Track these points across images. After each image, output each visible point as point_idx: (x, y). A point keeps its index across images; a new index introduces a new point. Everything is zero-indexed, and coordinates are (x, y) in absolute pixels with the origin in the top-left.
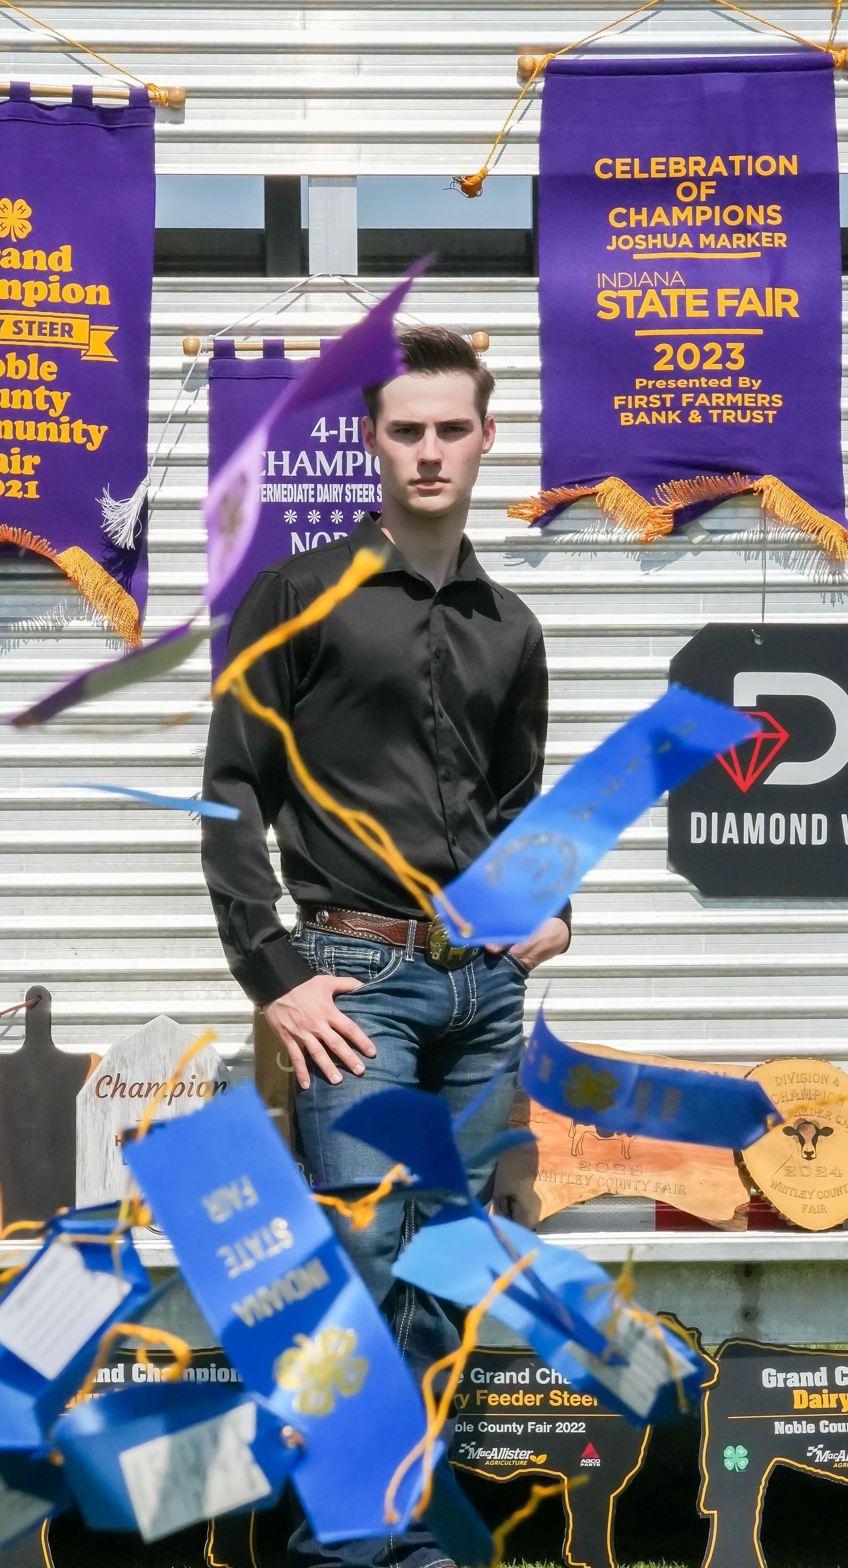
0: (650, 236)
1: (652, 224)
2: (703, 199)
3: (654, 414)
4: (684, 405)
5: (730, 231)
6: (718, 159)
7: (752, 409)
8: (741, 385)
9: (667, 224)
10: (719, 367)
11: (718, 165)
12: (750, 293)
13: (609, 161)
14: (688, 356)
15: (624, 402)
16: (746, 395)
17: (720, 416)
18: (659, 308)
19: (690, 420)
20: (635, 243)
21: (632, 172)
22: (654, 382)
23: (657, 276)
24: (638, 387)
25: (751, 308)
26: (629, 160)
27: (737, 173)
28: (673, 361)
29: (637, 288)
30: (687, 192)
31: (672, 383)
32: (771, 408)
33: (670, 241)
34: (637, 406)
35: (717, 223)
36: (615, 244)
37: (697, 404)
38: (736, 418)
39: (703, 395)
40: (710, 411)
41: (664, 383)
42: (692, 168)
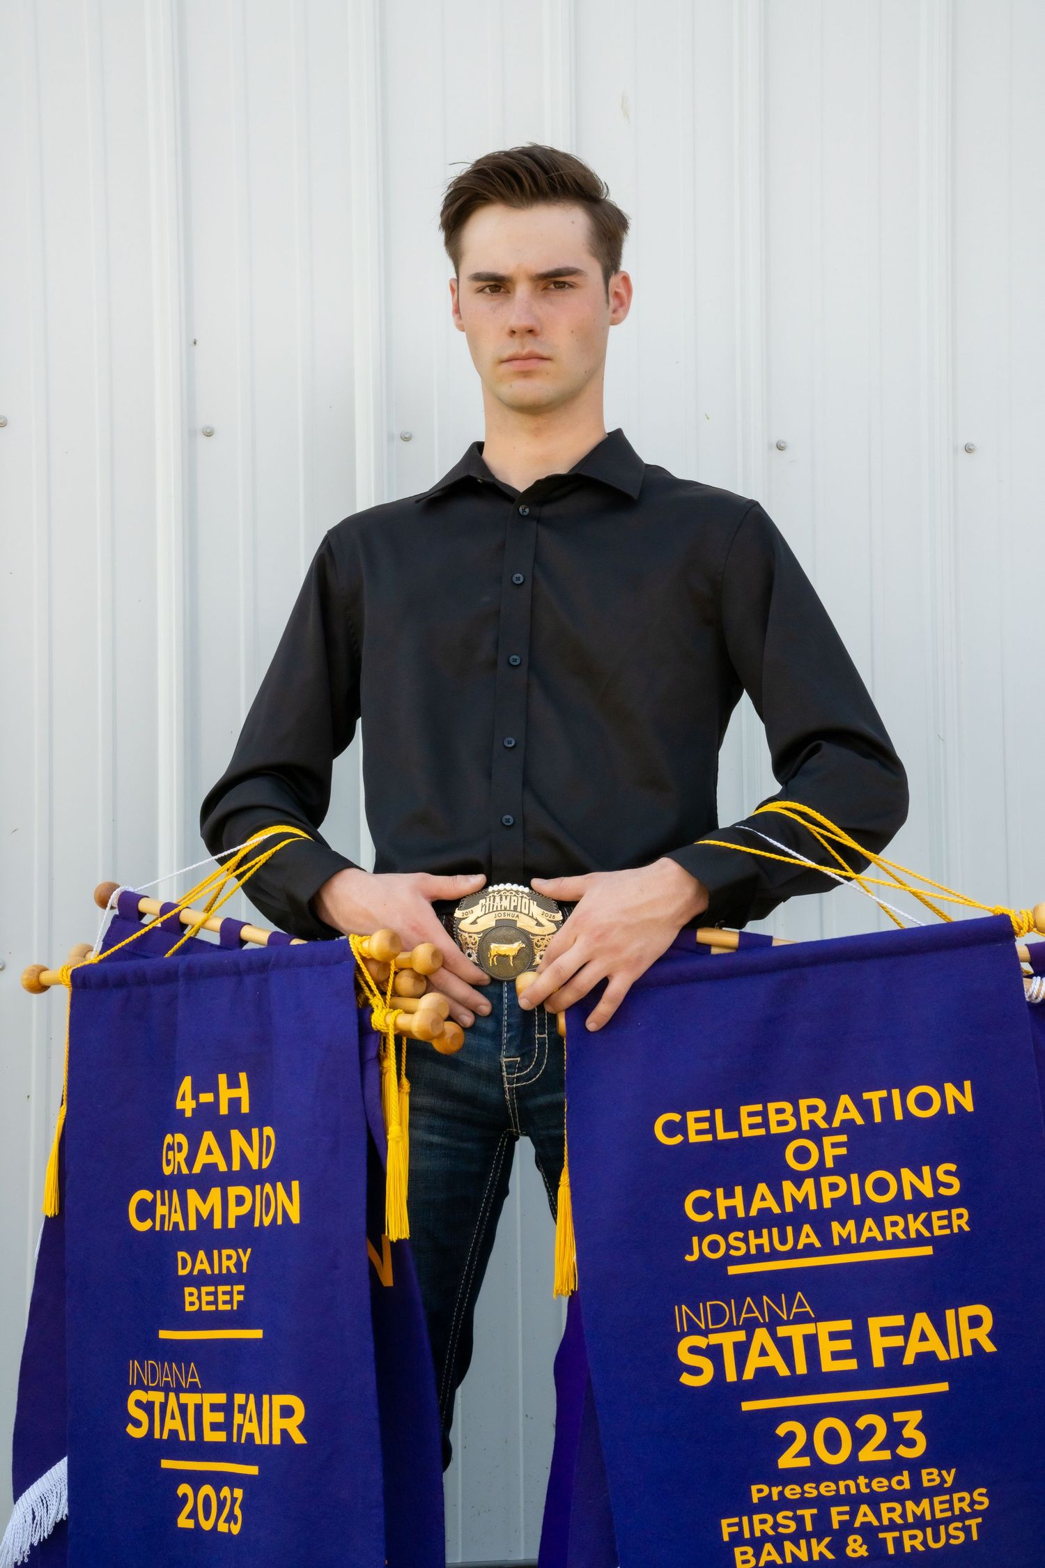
0: (751, 1233)
1: (753, 1212)
2: (829, 1164)
3: (788, 1546)
4: (836, 1526)
5: (878, 1212)
6: (845, 1100)
7: (947, 1522)
8: (926, 1484)
9: (776, 1210)
10: (886, 1455)
11: (846, 1109)
12: (922, 1321)
13: (676, 1117)
14: (832, 1440)
15: (736, 1529)
16: (936, 1500)
17: (898, 1542)
18: (775, 1360)
19: (849, 1552)
20: (729, 1247)
21: (712, 1130)
22: (780, 1488)
23: (767, 1302)
24: (755, 1500)
25: (925, 1347)
26: (706, 1113)
27: (878, 1118)
28: (808, 1450)
29: (738, 1328)
30: (802, 1155)
31: (810, 1490)
32: (975, 1514)
33: (783, 1241)
34: (758, 1534)
35: (857, 1200)
36: (699, 1250)
37: (857, 1524)
38: (924, 1543)
39: (864, 1508)
40: (881, 1535)
41: (798, 1489)
42: (806, 1117)
